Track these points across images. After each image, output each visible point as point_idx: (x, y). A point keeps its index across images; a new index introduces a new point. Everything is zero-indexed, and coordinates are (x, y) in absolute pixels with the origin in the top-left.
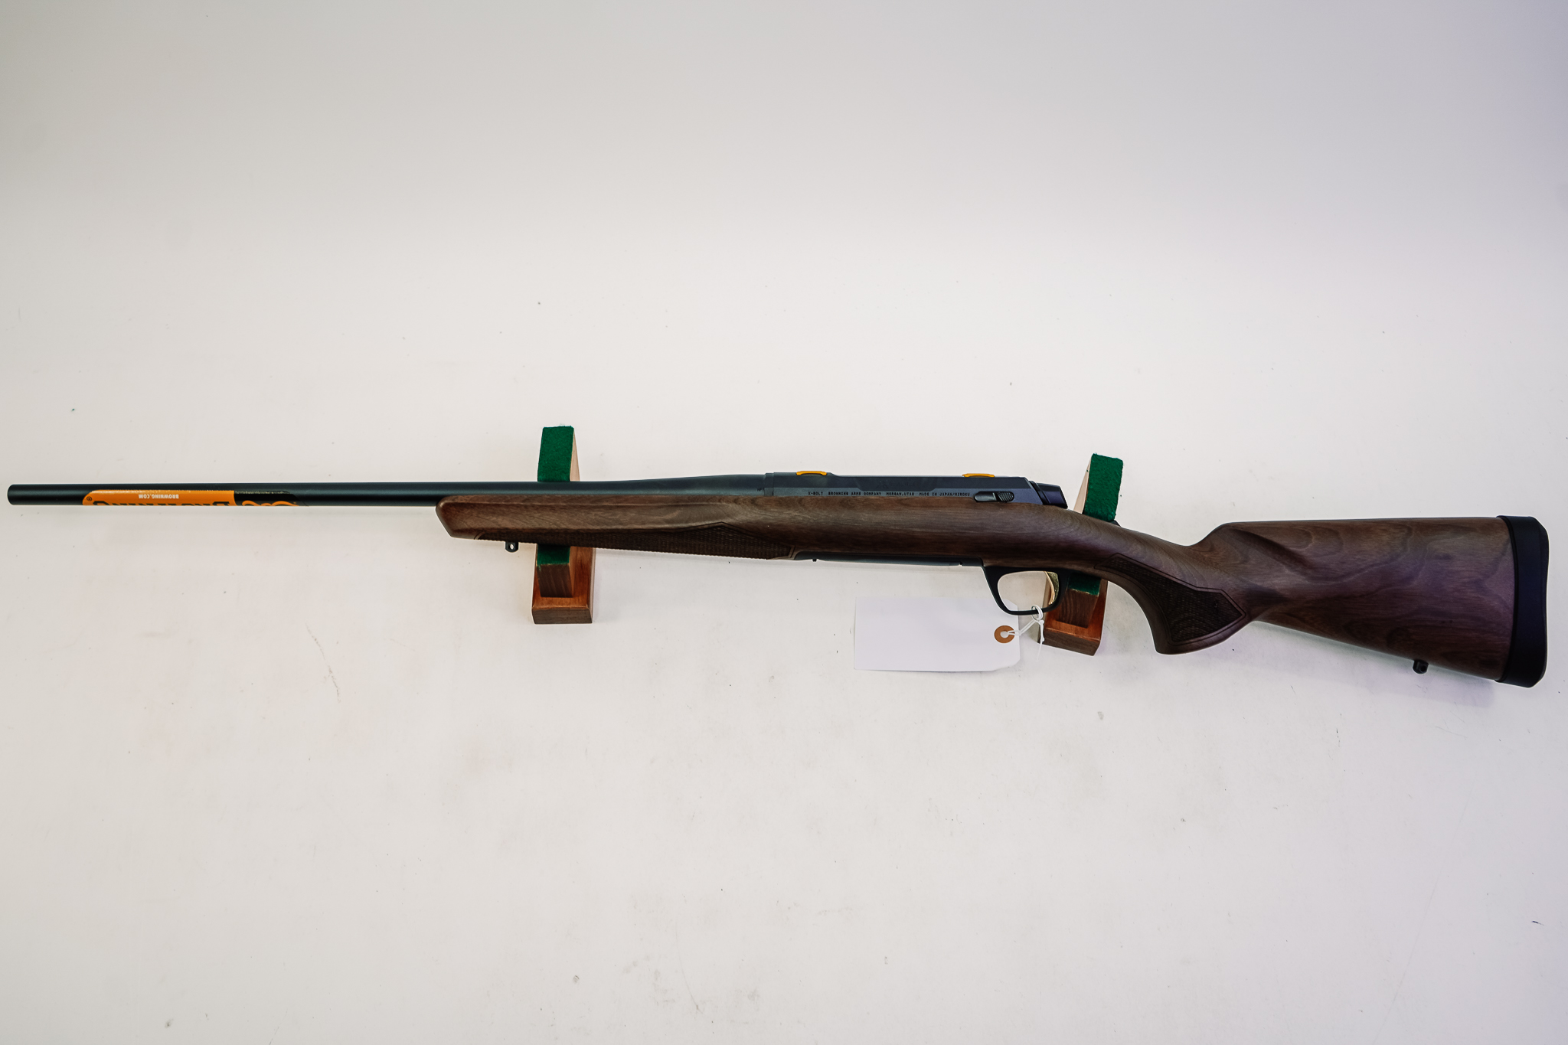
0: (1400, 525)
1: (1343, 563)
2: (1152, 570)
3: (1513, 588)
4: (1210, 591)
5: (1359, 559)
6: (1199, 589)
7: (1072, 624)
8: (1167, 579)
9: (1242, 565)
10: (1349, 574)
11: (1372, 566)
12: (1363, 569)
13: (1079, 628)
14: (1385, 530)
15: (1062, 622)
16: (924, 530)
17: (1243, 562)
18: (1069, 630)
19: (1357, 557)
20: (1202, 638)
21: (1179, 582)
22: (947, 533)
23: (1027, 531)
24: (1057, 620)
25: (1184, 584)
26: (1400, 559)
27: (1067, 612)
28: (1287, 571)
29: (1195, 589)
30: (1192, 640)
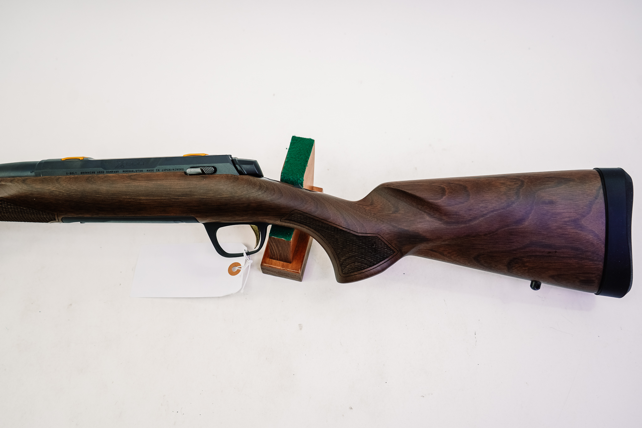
0: (515, 179)
1: (470, 210)
2: (323, 221)
3: (604, 224)
4: (368, 235)
5: (482, 207)
6: (360, 235)
7: (280, 260)
8: (335, 227)
9: (394, 215)
10: (475, 218)
11: (492, 211)
12: (486, 214)
13: (285, 263)
14: (503, 184)
15: (273, 259)
16: (148, 198)
17: (394, 213)
18: (278, 265)
19: (481, 205)
20: (364, 271)
21: (344, 229)
22: (165, 199)
23: (225, 196)
24: (270, 258)
25: (348, 231)
26: (514, 205)
27: (274, 253)
28: (428, 218)
29: (357, 234)
30: (356, 273)
